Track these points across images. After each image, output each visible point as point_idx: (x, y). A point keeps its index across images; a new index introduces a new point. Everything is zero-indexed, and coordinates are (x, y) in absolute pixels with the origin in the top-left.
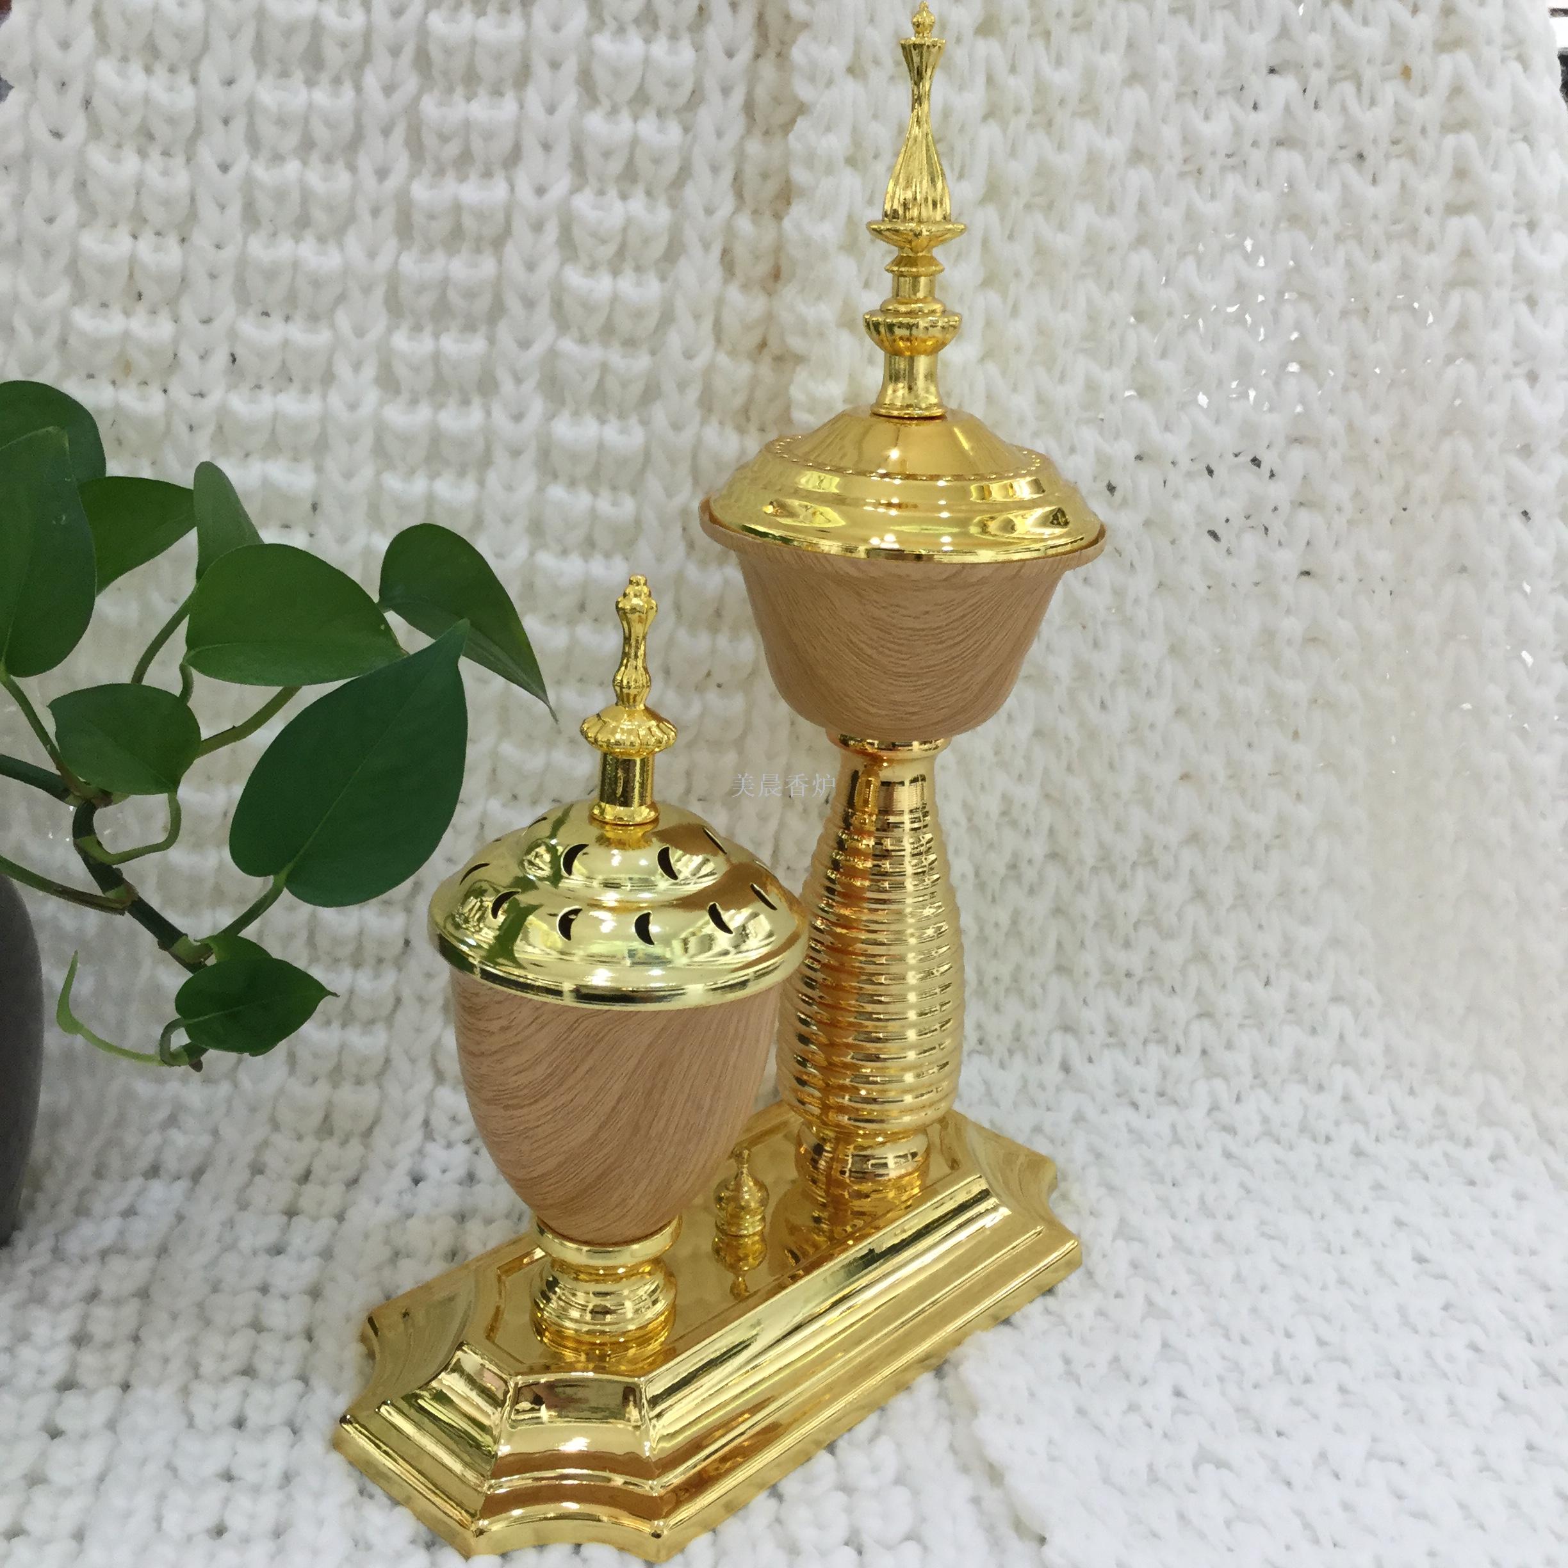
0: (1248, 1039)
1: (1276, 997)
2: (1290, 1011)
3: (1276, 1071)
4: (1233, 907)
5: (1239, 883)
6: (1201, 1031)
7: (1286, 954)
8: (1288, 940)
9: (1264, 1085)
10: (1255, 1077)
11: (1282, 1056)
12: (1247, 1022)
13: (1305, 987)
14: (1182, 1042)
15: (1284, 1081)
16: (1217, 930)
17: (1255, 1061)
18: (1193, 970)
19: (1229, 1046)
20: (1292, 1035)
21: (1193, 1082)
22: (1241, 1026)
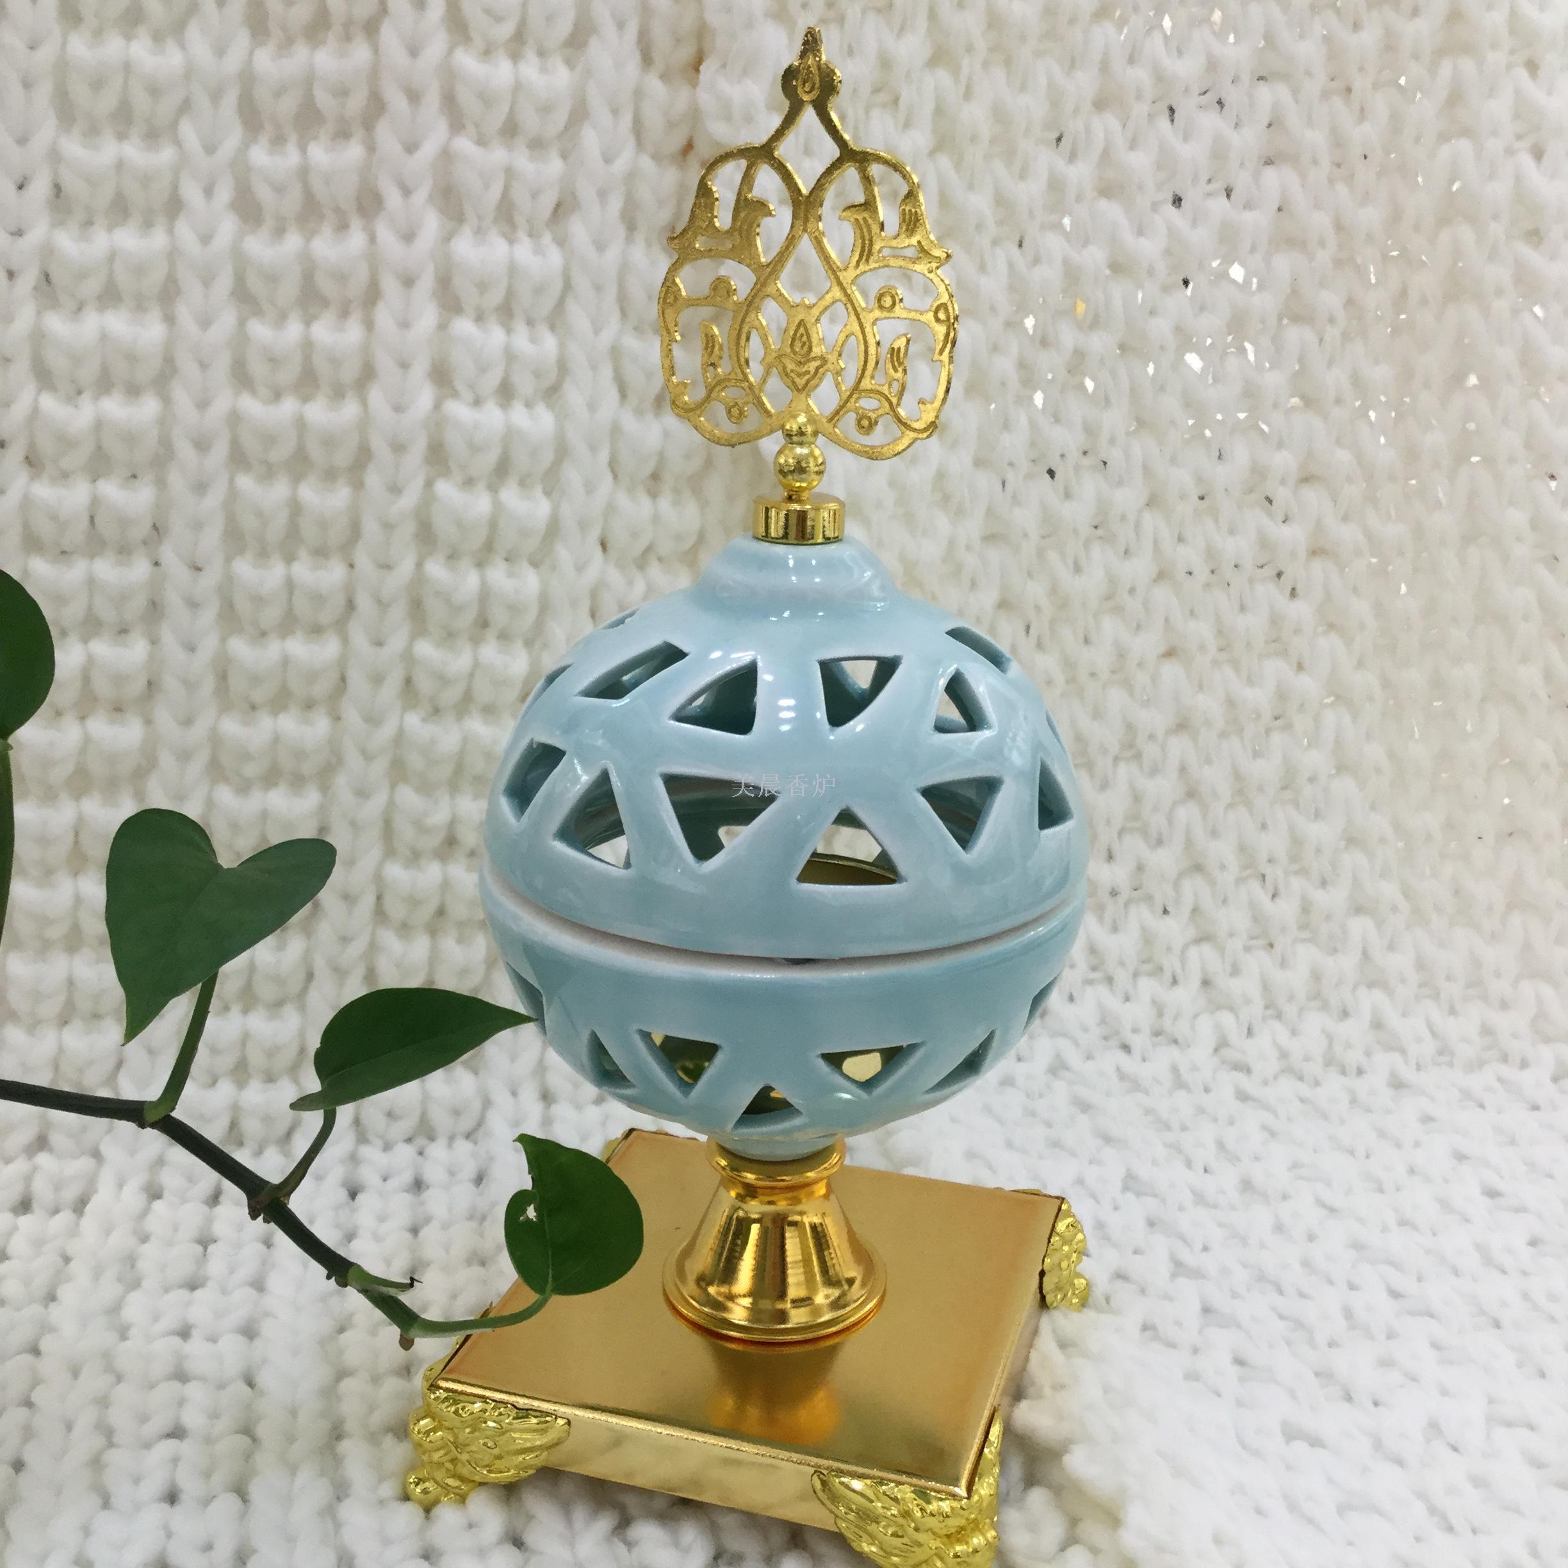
0: (1257, 963)
1: (1285, 910)
2: (1304, 926)
3: (1291, 998)
4: (1230, 806)
5: (1237, 775)
6: (1202, 957)
7: (1294, 858)
8: (1297, 841)
9: (1279, 1016)
10: (1267, 1007)
11: (1296, 979)
12: (1254, 942)
13: (1319, 897)
14: (1179, 971)
15: (1301, 1010)
16: (1214, 833)
17: (1266, 987)
18: (1187, 886)
19: (1235, 971)
20: (1306, 955)
21: (1196, 1016)
22: (1247, 949)
